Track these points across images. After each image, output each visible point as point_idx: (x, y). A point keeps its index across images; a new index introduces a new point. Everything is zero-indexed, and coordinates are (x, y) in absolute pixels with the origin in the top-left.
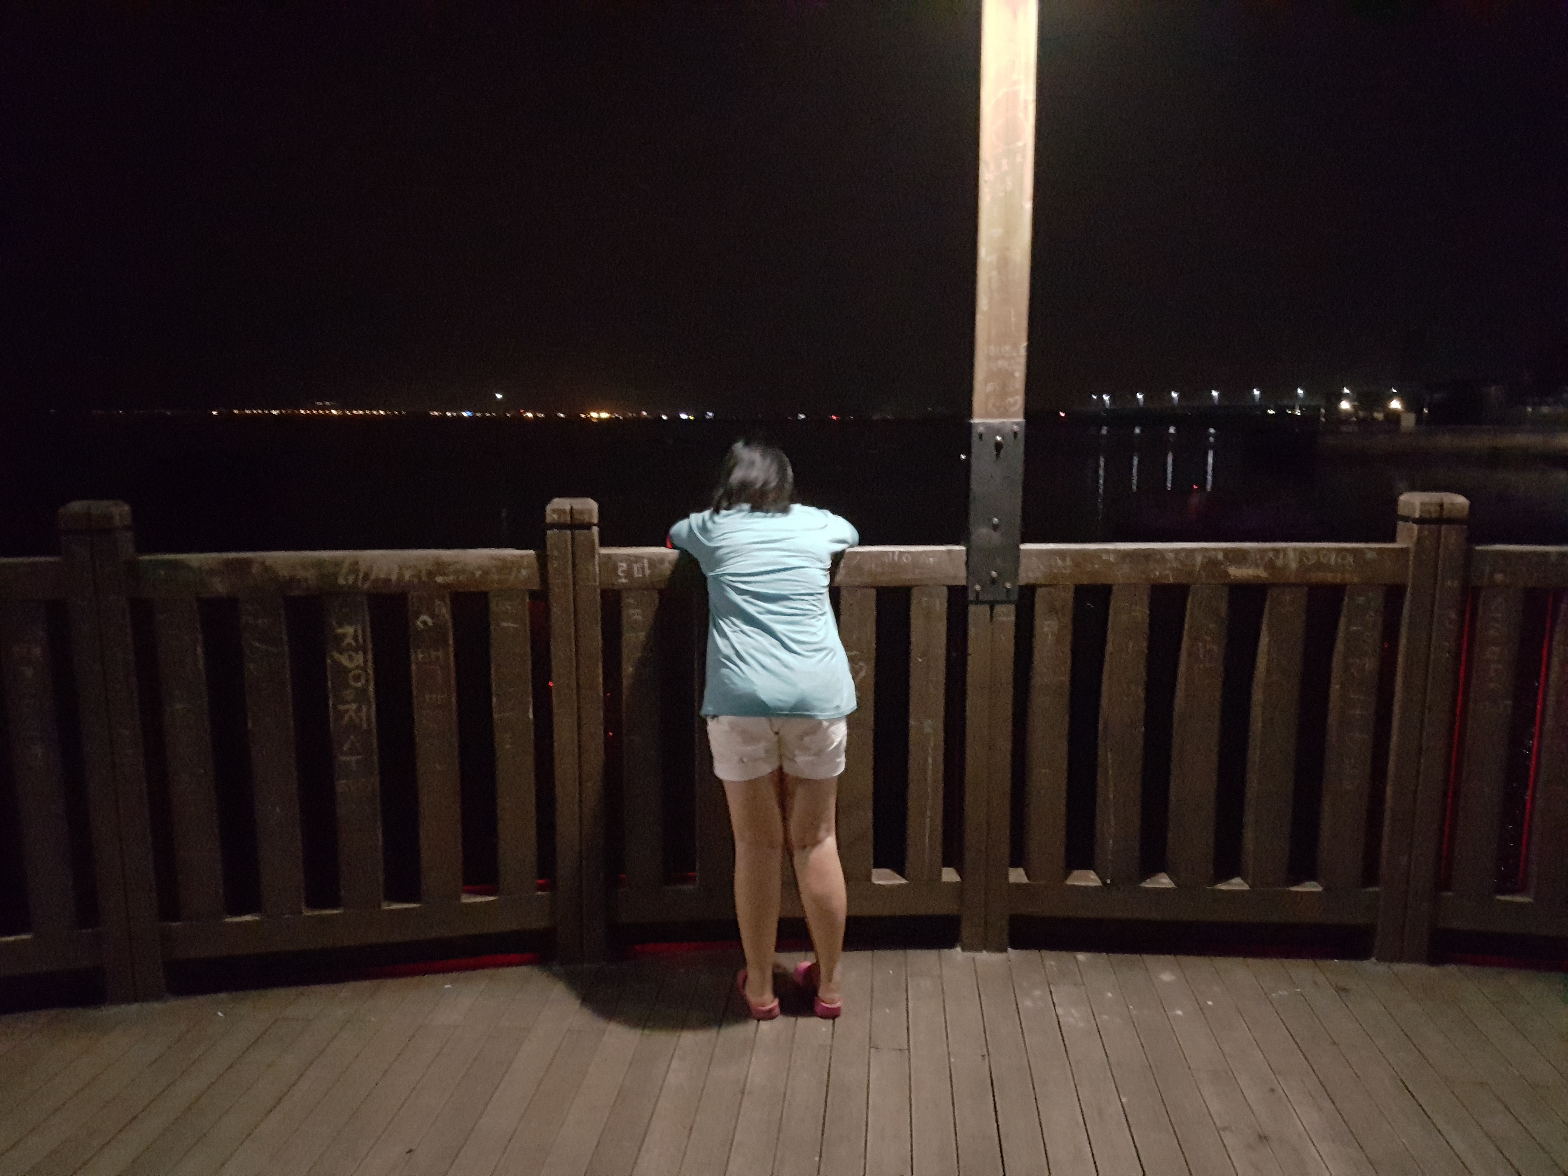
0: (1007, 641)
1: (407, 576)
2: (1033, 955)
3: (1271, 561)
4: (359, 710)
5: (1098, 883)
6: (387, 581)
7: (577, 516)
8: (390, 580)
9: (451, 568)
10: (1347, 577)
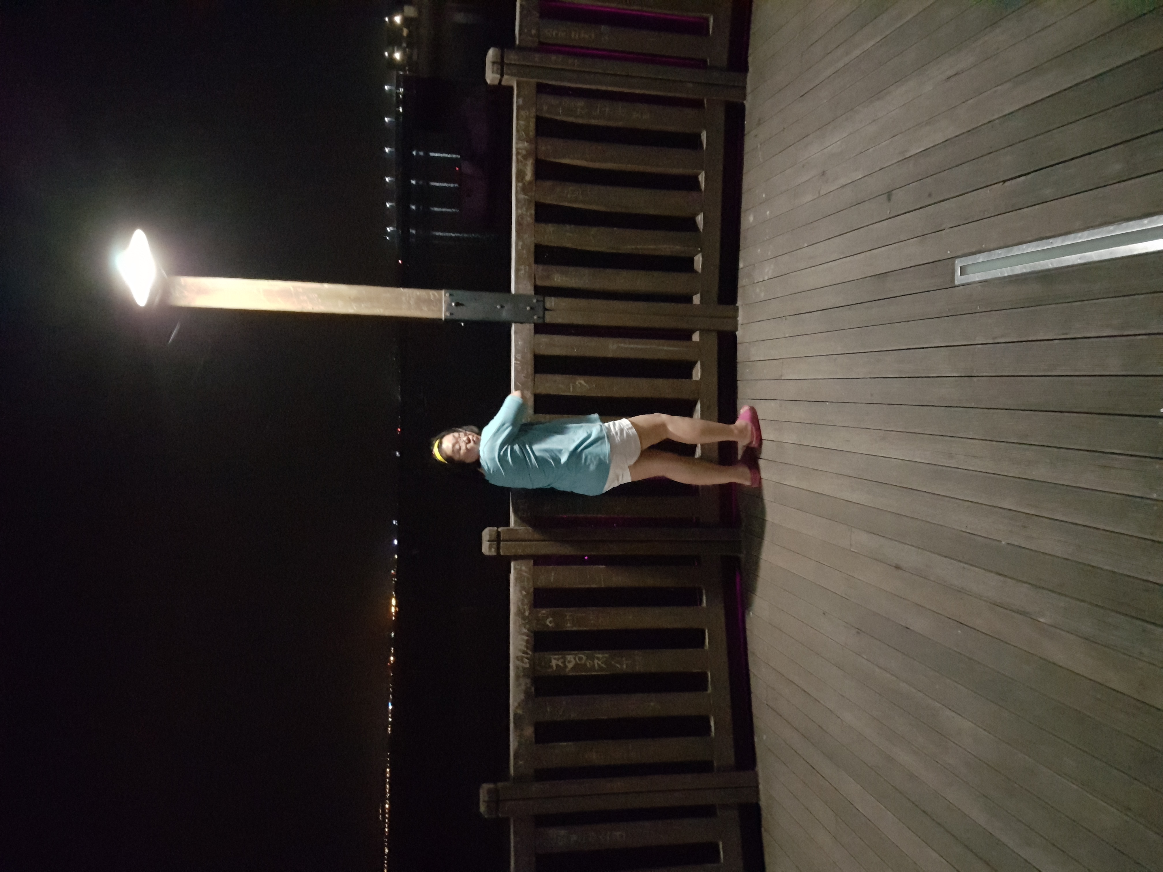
0: (565, 303)
1: (525, 631)
2: (740, 291)
3: (523, 157)
4: (598, 658)
5: (700, 255)
6: (527, 642)
7: (493, 538)
8: (527, 639)
9: (521, 607)
10: (533, 114)
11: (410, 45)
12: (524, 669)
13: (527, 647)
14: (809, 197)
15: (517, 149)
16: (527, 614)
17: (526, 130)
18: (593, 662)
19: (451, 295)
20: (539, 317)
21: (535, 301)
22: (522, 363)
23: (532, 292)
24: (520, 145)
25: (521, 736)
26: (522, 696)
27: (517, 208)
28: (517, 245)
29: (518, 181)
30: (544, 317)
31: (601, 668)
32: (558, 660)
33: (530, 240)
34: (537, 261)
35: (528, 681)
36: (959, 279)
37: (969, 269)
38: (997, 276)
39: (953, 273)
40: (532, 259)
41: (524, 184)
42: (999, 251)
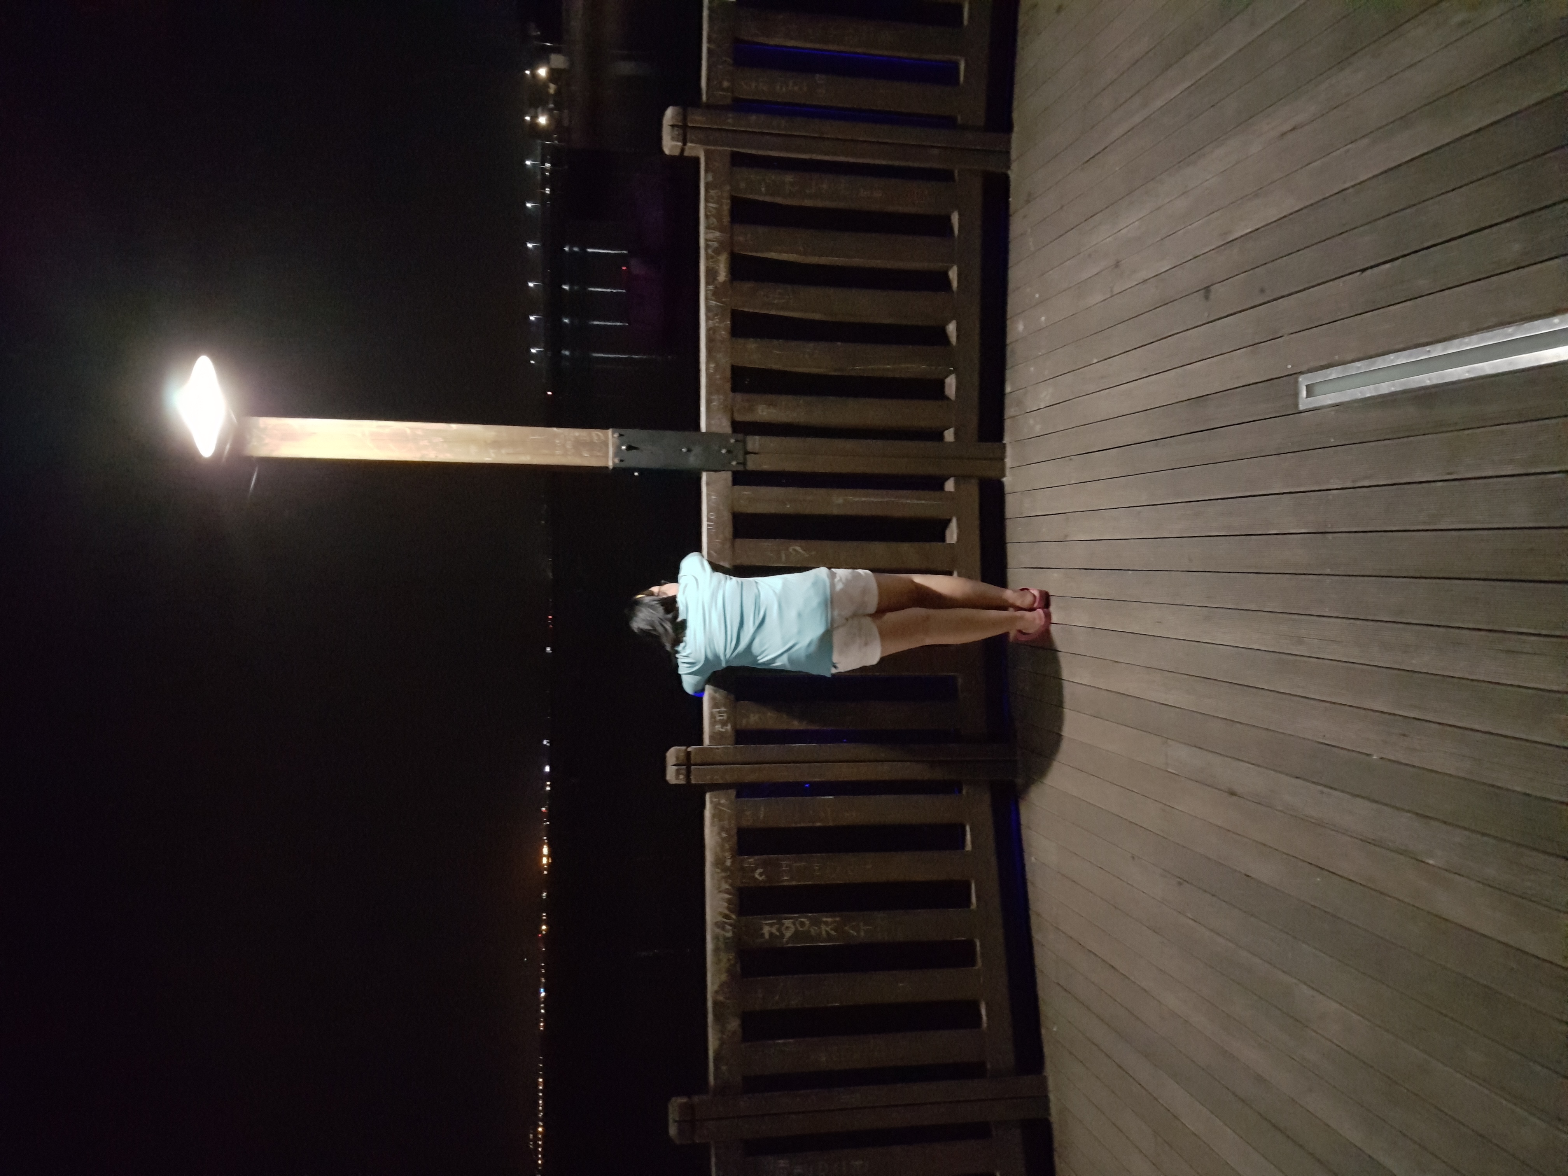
0: (773, 443)
1: (727, 886)
2: (1008, 424)
3: (714, 251)
4: (826, 923)
5: (954, 376)
6: (729, 901)
7: (680, 761)
8: (729, 898)
9: (720, 854)
10: (726, 195)
11: (558, 106)
12: (726, 938)
13: (729, 909)
14: (1100, 297)
15: (706, 240)
16: (728, 863)
17: (718, 216)
18: (820, 928)
19: (621, 435)
20: (738, 463)
21: (732, 441)
22: (716, 524)
23: (728, 430)
24: (711, 236)
25: (722, 1032)
26: (724, 977)
27: (708, 319)
28: (707, 369)
29: (707, 283)
30: (744, 464)
31: (829, 937)
32: (771, 925)
33: (725, 361)
34: (734, 389)
35: (731, 956)
36: (1305, 402)
37: (1317, 389)
38: (1356, 397)
39: (1296, 395)
40: (728, 386)
41: (716, 287)
42: (1358, 364)
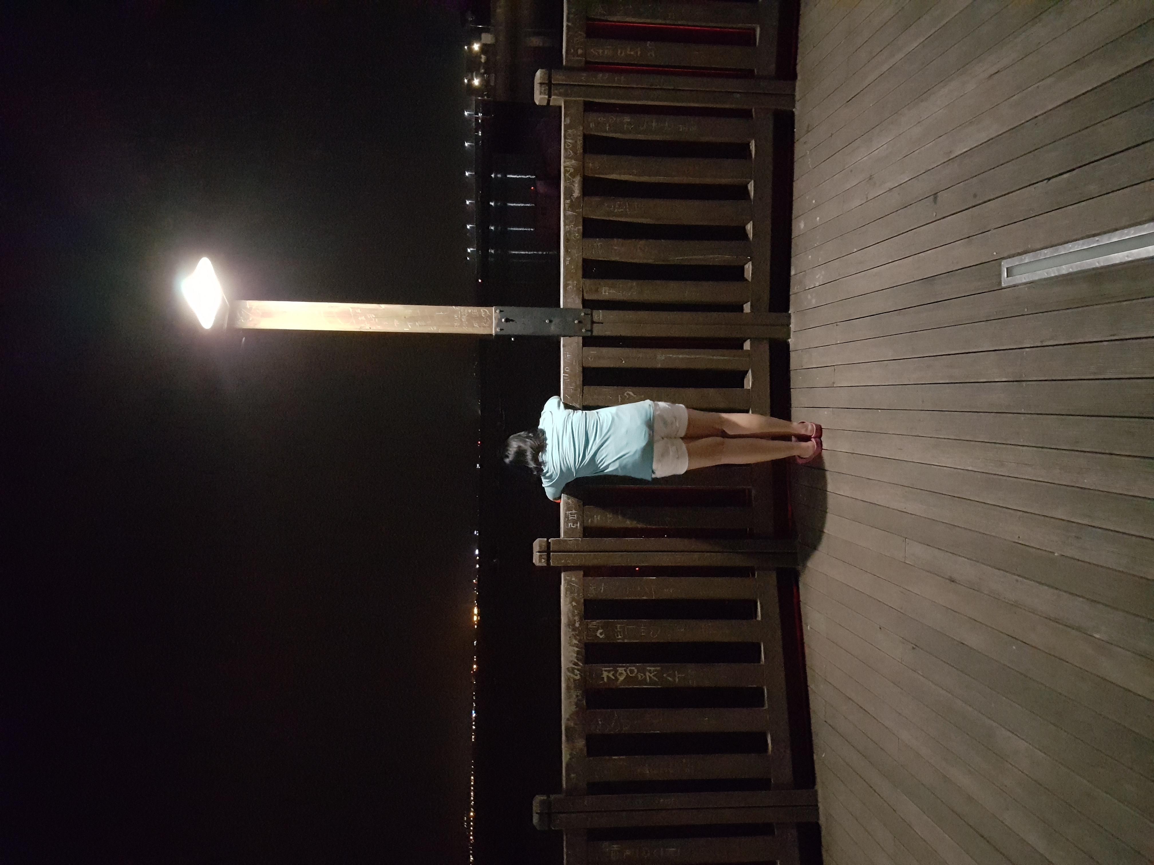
0: (613, 315)
1: (575, 642)
2: (792, 298)
3: (571, 174)
4: (650, 671)
5: (750, 263)
6: (578, 653)
7: (543, 549)
8: (578, 651)
9: (571, 618)
10: (580, 133)
11: (487, 71)
12: (575, 680)
13: (578, 659)
14: (857, 202)
15: (565, 167)
16: (577, 625)
17: (574, 148)
18: (645, 675)
19: (501, 311)
20: (587, 331)
21: (583, 314)
22: (571, 375)
23: (581, 306)
24: (568, 164)
25: (573, 748)
26: (573, 708)
27: (565, 226)
28: (565, 261)
29: (565, 199)
30: (591, 331)
31: (652, 682)
32: (609, 671)
33: (578, 255)
34: (584, 276)
35: (579, 693)
36: (1006, 281)
37: (1015, 271)
38: (1043, 277)
39: (1000, 275)
40: (580, 273)
41: (572, 201)
42: (1045, 251)
